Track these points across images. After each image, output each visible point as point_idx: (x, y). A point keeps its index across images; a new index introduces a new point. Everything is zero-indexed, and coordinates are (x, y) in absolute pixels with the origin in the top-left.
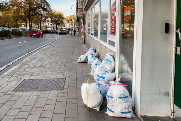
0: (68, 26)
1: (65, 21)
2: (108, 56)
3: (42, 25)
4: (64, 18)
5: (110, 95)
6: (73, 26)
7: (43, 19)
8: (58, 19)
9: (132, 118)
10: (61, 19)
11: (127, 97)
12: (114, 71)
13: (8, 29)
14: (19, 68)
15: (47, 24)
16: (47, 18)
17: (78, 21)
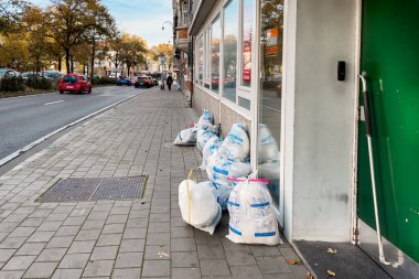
0: (154, 68)
1: (148, 58)
2: (236, 129)
3: (95, 66)
4: (145, 51)
5: (234, 201)
6: (167, 69)
7: (97, 53)
8: (131, 53)
9: (277, 245)
10: (138, 53)
11: (268, 204)
12: (247, 159)
13: (18, 74)
15: (106, 63)
16: (106, 49)
17: (178, 57)
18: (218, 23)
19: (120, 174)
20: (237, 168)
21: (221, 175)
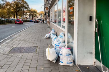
0: (39, 17)
1: (38, 15)
2: (61, 34)
3: (24, 17)
4: (37, 13)
5: (61, 54)
6: (43, 18)
7: (24, 13)
8: (33, 14)
9: (73, 66)
10: (35, 14)
11: (70, 55)
12: (64, 42)
13: (4, 19)
14: (11, 41)
15: (27, 16)
16: (27, 13)
17: (45, 15)
18: (56, 6)
19: (30, 46)
20: (62, 44)
21: (57, 46)
